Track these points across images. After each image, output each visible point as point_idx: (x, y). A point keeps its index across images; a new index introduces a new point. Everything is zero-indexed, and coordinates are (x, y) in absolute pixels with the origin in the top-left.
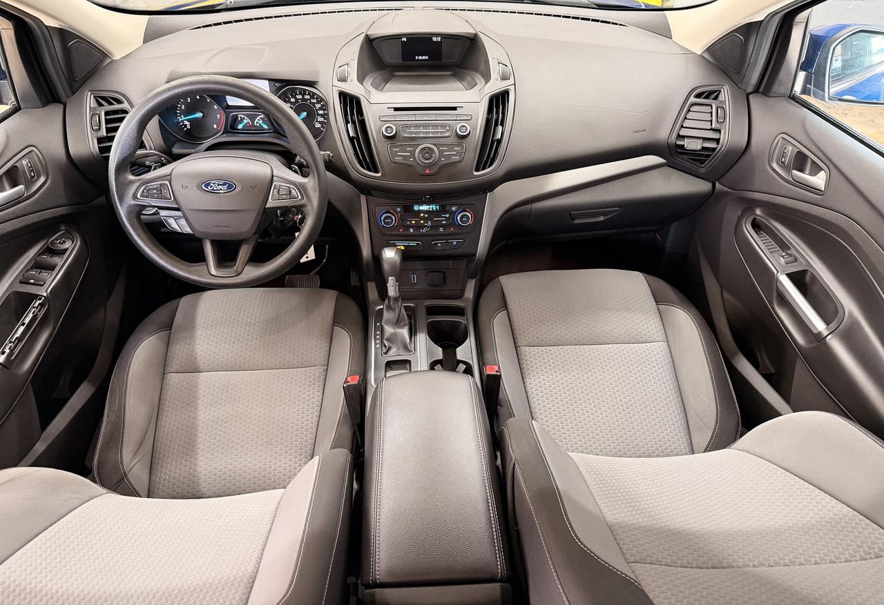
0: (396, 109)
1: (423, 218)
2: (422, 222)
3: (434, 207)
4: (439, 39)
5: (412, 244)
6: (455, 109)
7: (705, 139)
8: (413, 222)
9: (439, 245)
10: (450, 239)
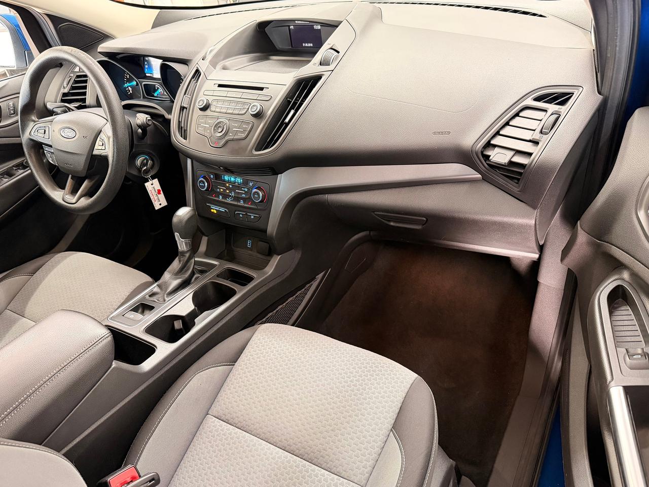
0: (220, 86)
1: (228, 188)
2: (228, 191)
3: (239, 180)
4: (319, 27)
5: (222, 210)
6: (261, 89)
7: (519, 152)
8: (222, 190)
9: (241, 215)
10: (249, 213)
